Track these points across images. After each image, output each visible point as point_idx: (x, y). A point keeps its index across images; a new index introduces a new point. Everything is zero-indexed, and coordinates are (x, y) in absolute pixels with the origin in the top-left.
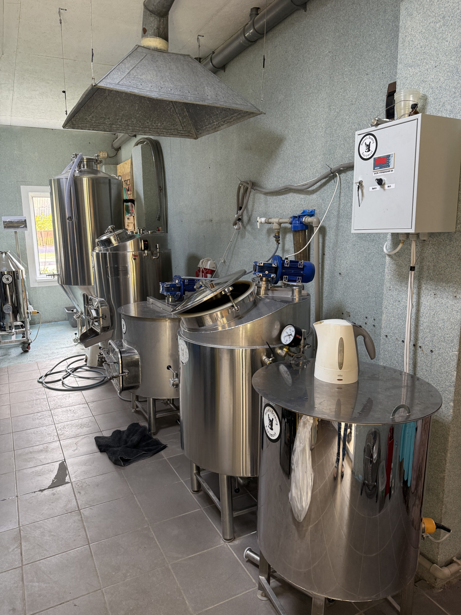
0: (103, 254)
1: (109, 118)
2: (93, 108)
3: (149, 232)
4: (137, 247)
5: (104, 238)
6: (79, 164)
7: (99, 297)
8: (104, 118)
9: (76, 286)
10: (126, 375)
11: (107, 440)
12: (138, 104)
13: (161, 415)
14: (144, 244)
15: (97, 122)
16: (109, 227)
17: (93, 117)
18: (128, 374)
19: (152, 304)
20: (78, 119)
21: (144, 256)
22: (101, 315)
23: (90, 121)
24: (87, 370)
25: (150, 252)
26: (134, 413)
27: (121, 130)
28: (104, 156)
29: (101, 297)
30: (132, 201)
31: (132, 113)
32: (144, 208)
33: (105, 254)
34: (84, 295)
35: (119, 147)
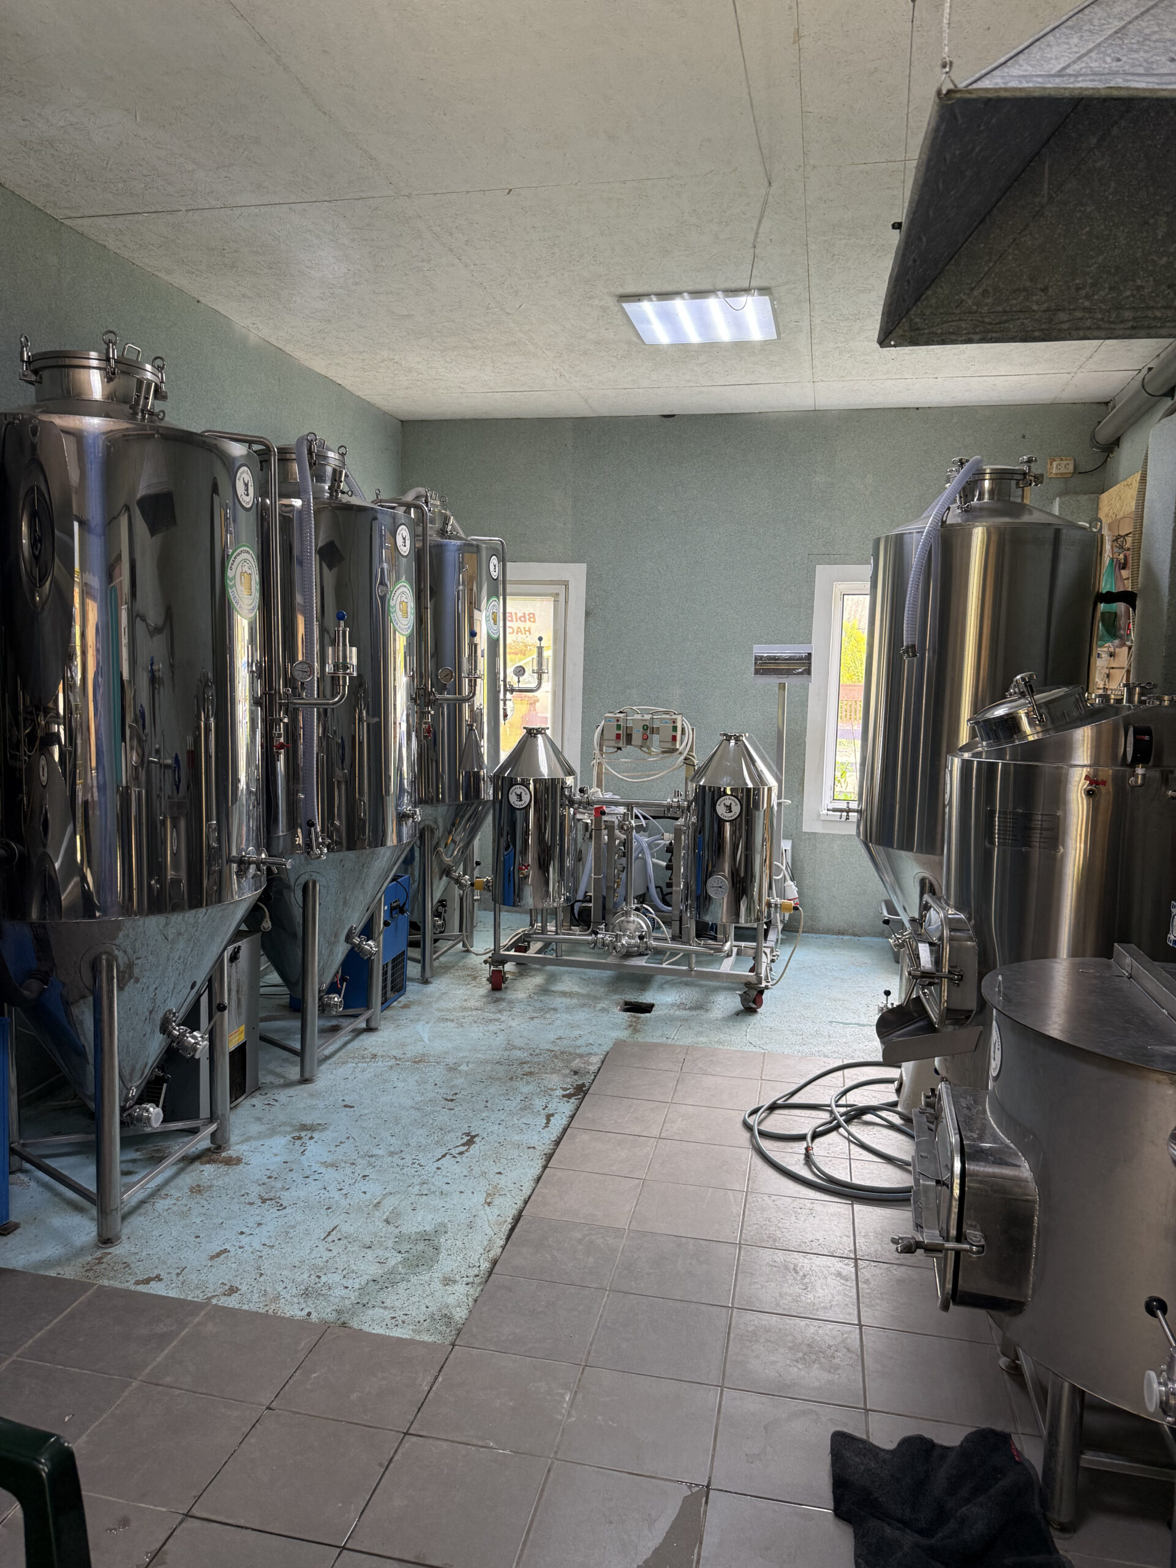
0: (984, 767)
1: (1045, 290)
3: (1161, 700)
4: (1101, 751)
5: (1000, 712)
6: (964, 489)
7: (952, 902)
8: (1025, 289)
10: (971, 1251)
13: (1104, 1464)
14: (1136, 741)
16: (1018, 677)
18: (978, 1252)
19: (1130, 977)
21: (1133, 787)
22: (946, 969)
24: (892, 1126)
25: (1155, 774)
26: (1006, 1376)
28: (1063, 470)
29: (958, 908)
30: (1129, 598)
32: (1165, 618)
33: (992, 767)
34: (923, 882)
35: (1113, 439)
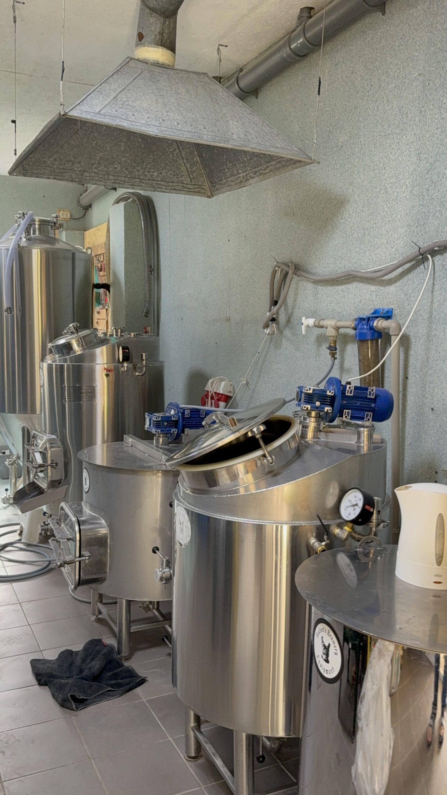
0: (58, 367)
1: (80, 163)
2: (57, 147)
3: (131, 335)
4: (112, 356)
5: (62, 341)
6: (27, 228)
7: (48, 431)
8: (72, 161)
9: (13, 415)
10: (86, 559)
11: (50, 665)
12: (124, 142)
13: (139, 628)
14: (123, 352)
15: (61, 167)
16: (71, 325)
17: (55, 160)
18: (89, 559)
19: (132, 446)
20: (32, 162)
21: (122, 372)
22: (49, 462)
23: (51, 165)
24: (21, 549)
25: (131, 366)
26: (95, 623)
27: (97, 180)
28: (65, 217)
29: (52, 433)
30: (106, 287)
31: (115, 156)
32: (124, 297)
33: (62, 367)
34: (23, 429)
35: (88, 204)
